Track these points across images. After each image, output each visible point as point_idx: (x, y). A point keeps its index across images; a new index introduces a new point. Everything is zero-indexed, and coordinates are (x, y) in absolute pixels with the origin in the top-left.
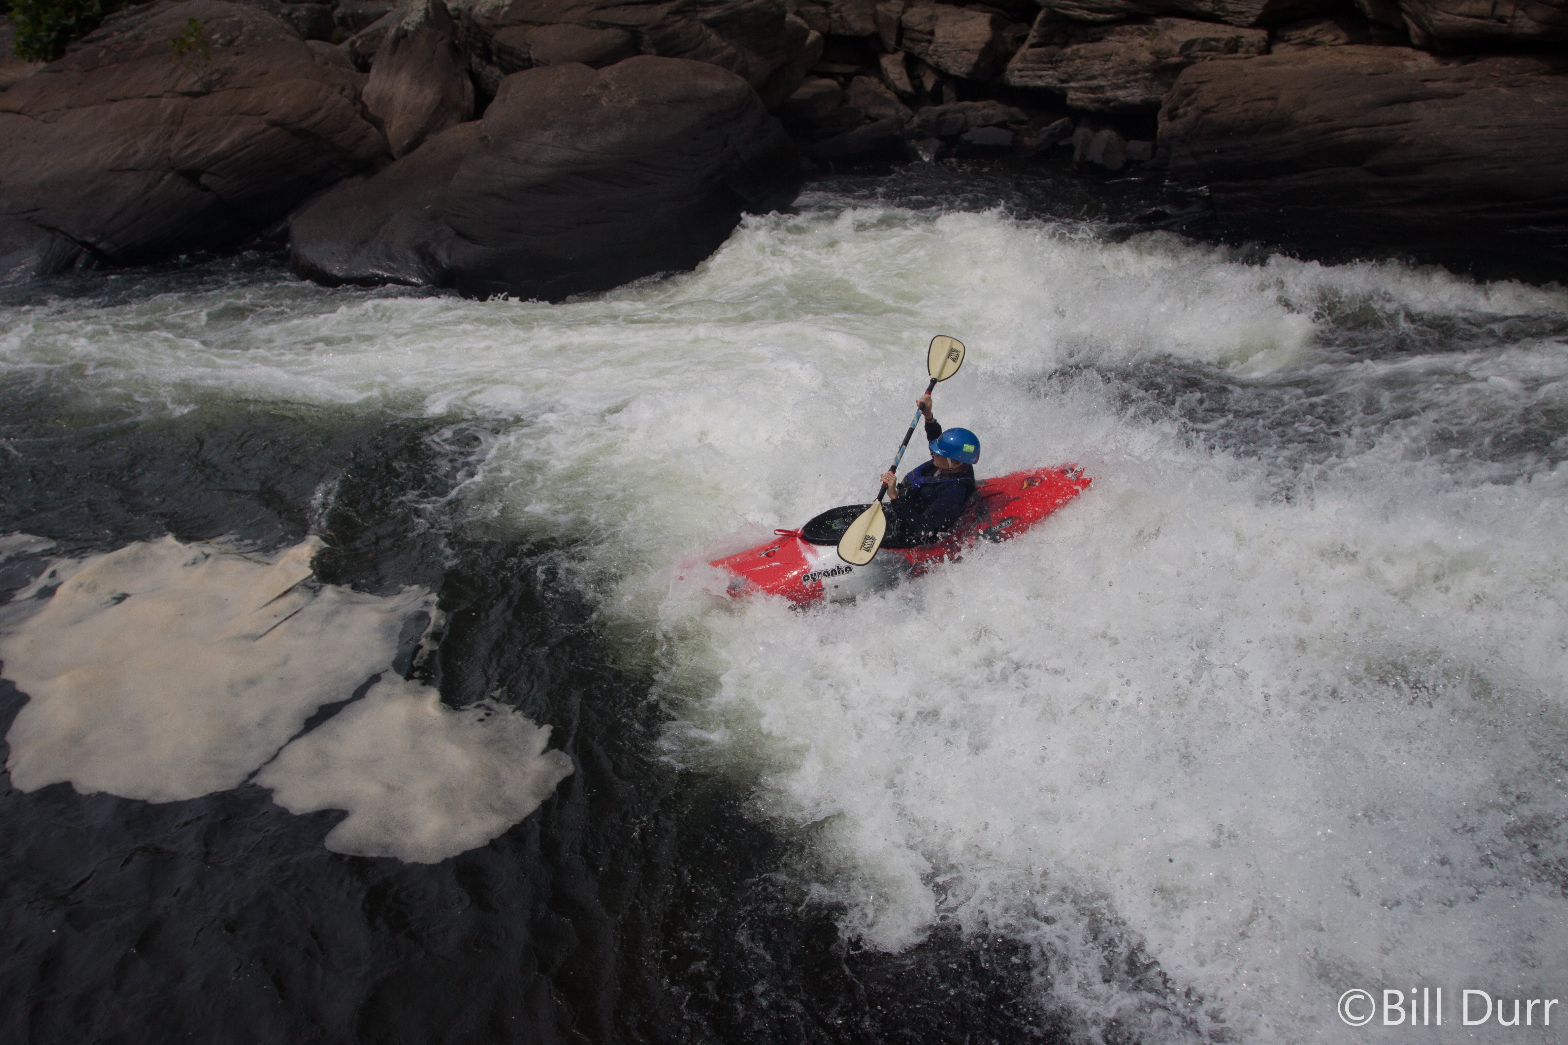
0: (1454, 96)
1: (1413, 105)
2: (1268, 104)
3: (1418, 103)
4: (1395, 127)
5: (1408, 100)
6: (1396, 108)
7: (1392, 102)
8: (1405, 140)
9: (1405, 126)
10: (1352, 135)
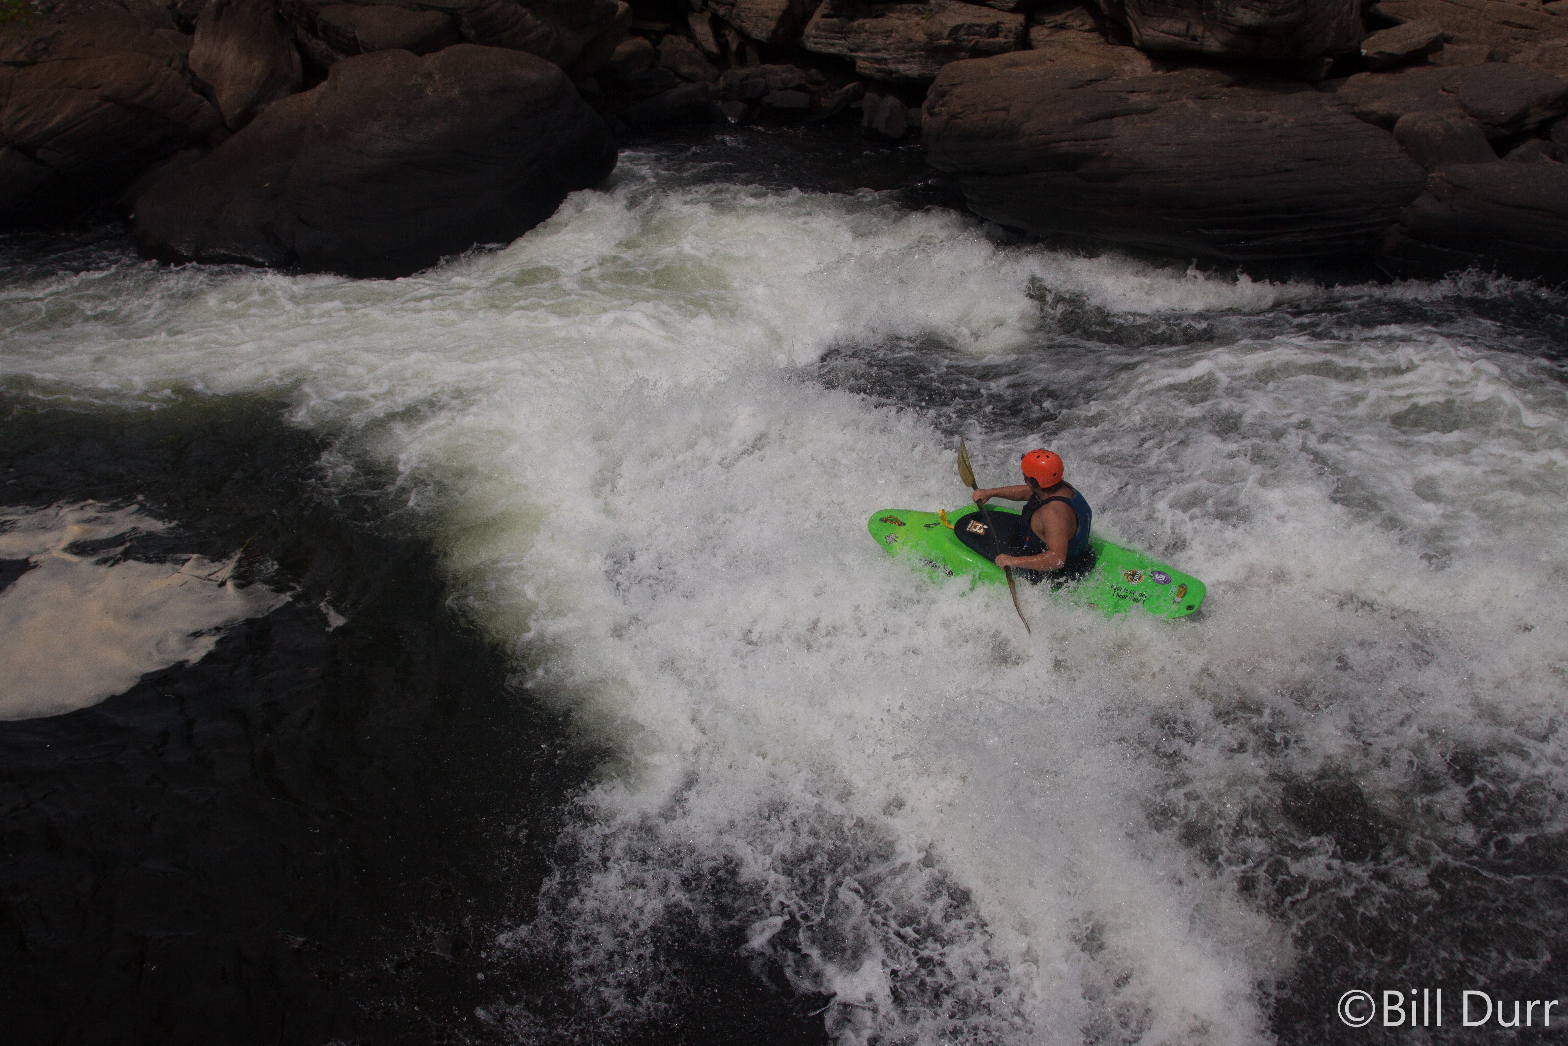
0: (1149, 111)
1: (1115, 120)
2: (1002, 115)
3: (1119, 119)
4: (1099, 142)
5: (1112, 116)
6: (1101, 123)
7: (1098, 119)
8: (1105, 154)
9: (1106, 141)
10: (1065, 147)
